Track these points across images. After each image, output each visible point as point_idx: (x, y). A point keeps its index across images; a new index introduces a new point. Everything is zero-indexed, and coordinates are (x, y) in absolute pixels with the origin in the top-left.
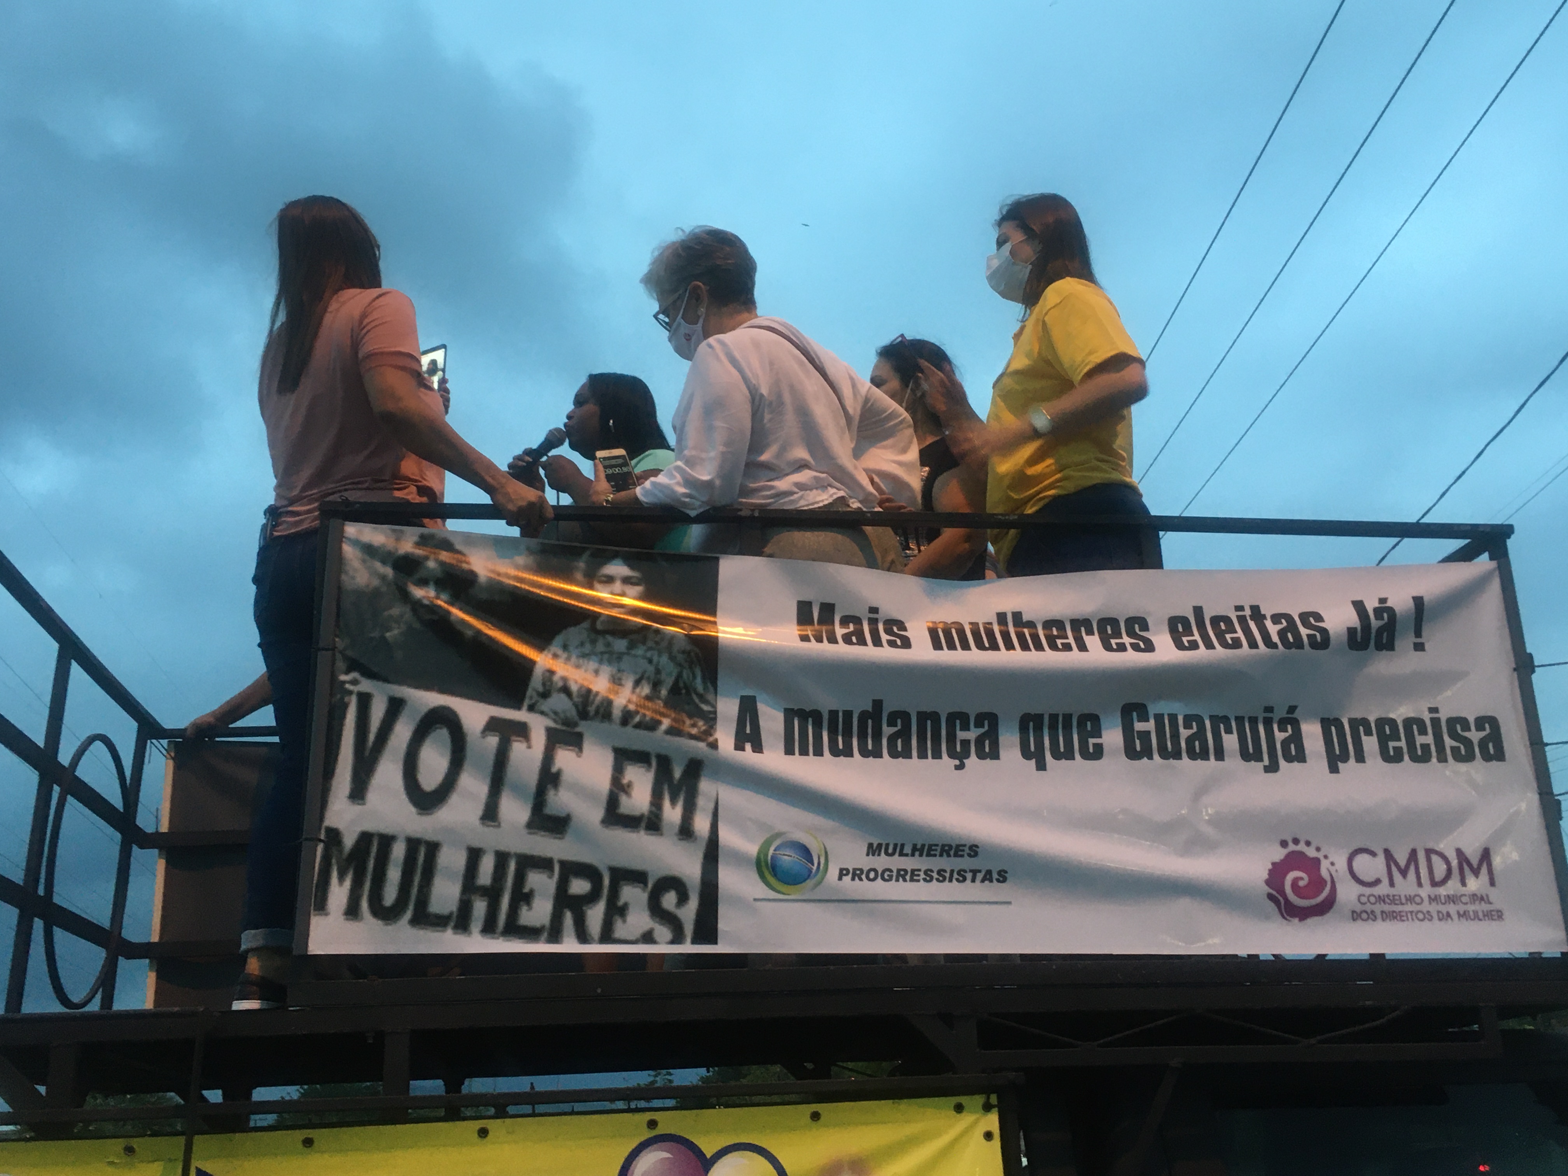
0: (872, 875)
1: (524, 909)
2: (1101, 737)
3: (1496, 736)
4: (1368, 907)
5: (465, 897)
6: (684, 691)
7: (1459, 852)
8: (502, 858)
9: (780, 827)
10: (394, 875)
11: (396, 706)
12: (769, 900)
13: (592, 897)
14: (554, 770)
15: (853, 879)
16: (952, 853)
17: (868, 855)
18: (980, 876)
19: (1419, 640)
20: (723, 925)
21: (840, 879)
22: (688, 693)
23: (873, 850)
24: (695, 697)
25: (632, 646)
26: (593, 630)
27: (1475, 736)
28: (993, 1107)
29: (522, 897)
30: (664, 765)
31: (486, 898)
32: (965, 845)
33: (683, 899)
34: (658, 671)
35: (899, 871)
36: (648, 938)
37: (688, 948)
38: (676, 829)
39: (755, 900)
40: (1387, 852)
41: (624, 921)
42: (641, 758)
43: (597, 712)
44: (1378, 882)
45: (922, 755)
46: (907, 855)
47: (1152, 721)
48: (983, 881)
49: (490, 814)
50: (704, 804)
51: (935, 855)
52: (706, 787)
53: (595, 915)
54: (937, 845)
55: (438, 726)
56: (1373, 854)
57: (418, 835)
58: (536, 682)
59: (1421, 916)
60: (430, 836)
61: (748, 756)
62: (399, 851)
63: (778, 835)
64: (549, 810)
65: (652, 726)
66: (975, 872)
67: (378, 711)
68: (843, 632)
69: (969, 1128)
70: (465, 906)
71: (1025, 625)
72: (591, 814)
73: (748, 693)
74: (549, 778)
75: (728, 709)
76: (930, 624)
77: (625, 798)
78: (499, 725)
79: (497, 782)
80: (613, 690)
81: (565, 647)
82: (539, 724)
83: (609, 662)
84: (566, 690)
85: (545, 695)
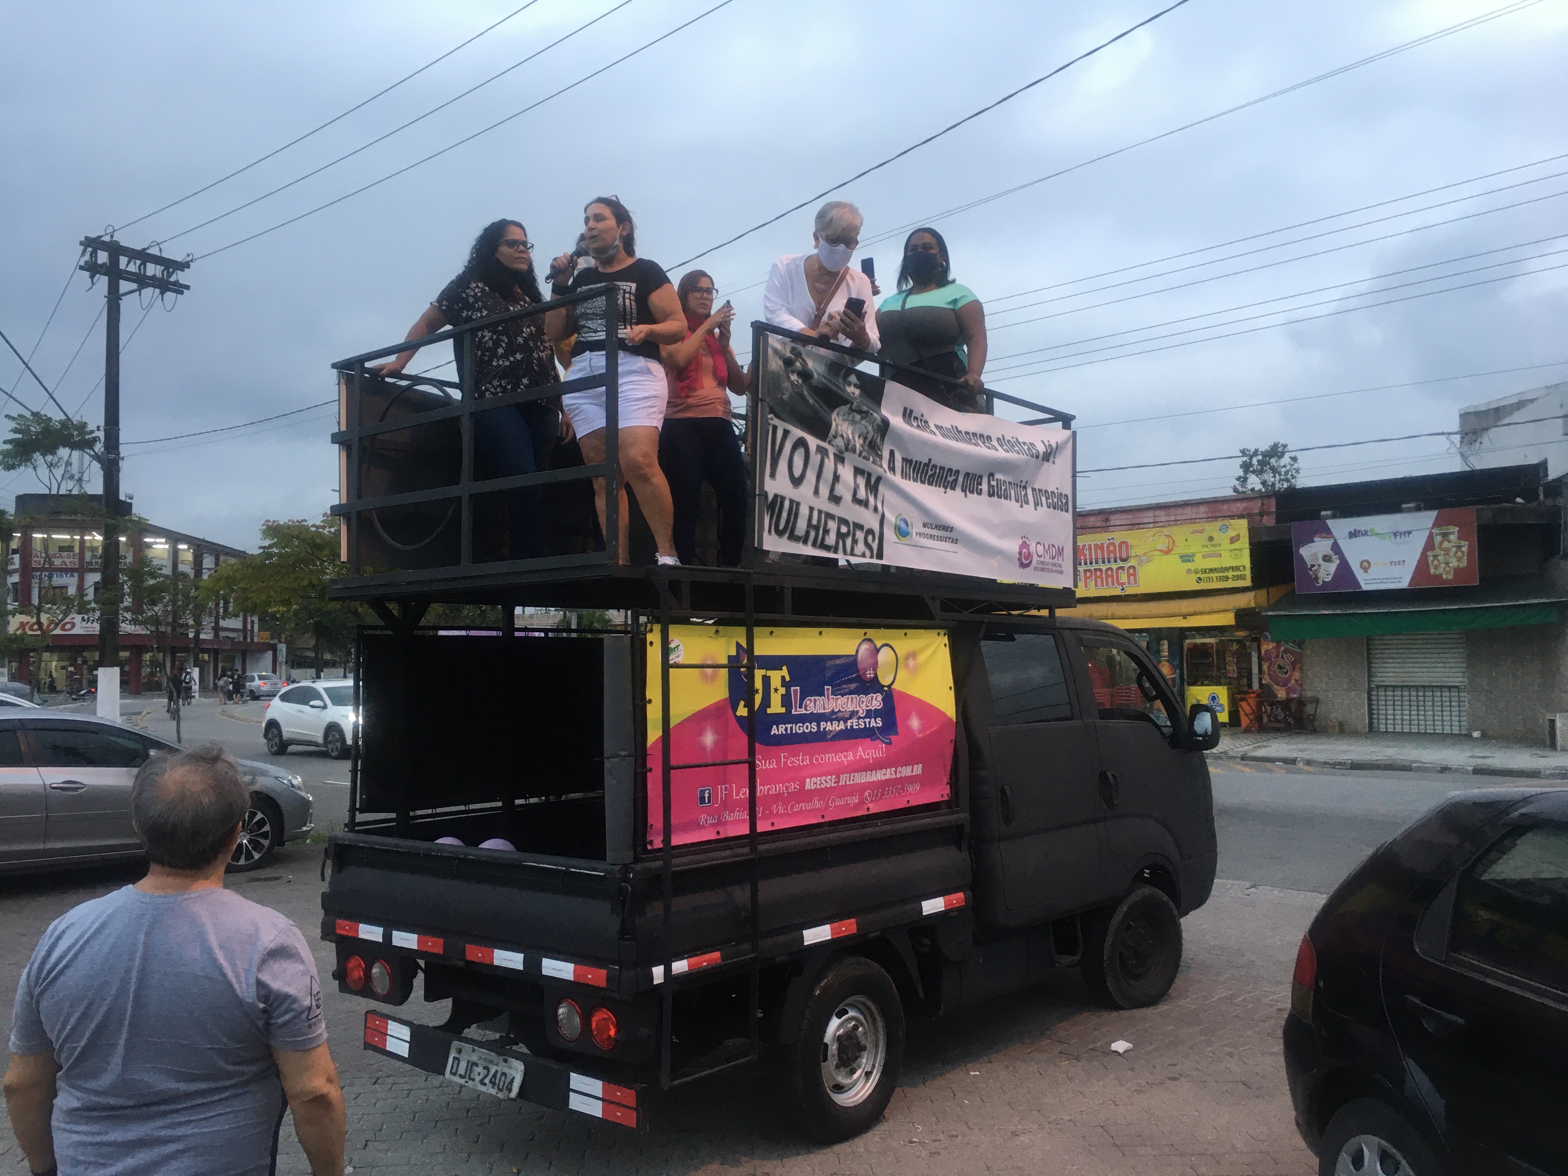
0: (924, 535)
1: (827, 537)
2: (982, 486)
3: (1067, 503)
4: (1038, 566)
5: (807, 529)
6: (874, 443)
7: (1058, 546)
8: (820, 512)
9: (901, 510)
10: (785, 515)
11: (786, 434)
12: (897, 543)
13: (848, 535)
14: (838, 474)
15: (920, 537)
16: (945, 530)
17: (923, 527)
18: (951, 540)
19: (1055, 459)
20: (885, 552)
21: (916, 536)
22: (875, 445)
23: (925, 525)
24: (877, 447)
25: (862, 419)
26: (851, 408)
27: (1064, 501)
28: (947, 634)
29: (826, 531)
30: (869, 477)
31: (814, 530)
32: (949, 527)
33: (874, 539)
34: (867, 433)
35: (930, 535)
36: (864, 555)
37: (875, 561)
38: (873, 507)
39: (894, 542)
40: (1044, 544)
41: (857, 546)
42: (862, 472)
43: (851, 449)
44: (1041, 556)
45: (936, 486)
46: (933, 529)
47: (995, 482)
48: (951, 543)
49: (816, 492)
50: (880, 498)
51: (940, 530)
52: (881, 489)
53: (849, 542)
54: (941, 525)
55: (801, 446)
56: (1041, 545)
57: (794, 499)
58: (832, 431)
59: (1048, 572)
60: (797, 500)
61: (892, 477)
62: (787, 504)
63: (900, 514)
64: (835, 493)
65: (868, 459)
66: (949, 538)
67: (780, 435)
68: (915, 424)
69: (941, 642)
70: (807, 534)
71: (960, 432)
72: (848, 497)
73: (892, 448)
74: (836, 478)
75: (886, 454)
76: (935, 425)
77: (858, 491)
78: (820, 449)
79: (819, 477)
80: (853, 437)
81: (838, 414)
82: (831, 451)
83: (852, 425)
84: (842, 436)
85: (835, 437)
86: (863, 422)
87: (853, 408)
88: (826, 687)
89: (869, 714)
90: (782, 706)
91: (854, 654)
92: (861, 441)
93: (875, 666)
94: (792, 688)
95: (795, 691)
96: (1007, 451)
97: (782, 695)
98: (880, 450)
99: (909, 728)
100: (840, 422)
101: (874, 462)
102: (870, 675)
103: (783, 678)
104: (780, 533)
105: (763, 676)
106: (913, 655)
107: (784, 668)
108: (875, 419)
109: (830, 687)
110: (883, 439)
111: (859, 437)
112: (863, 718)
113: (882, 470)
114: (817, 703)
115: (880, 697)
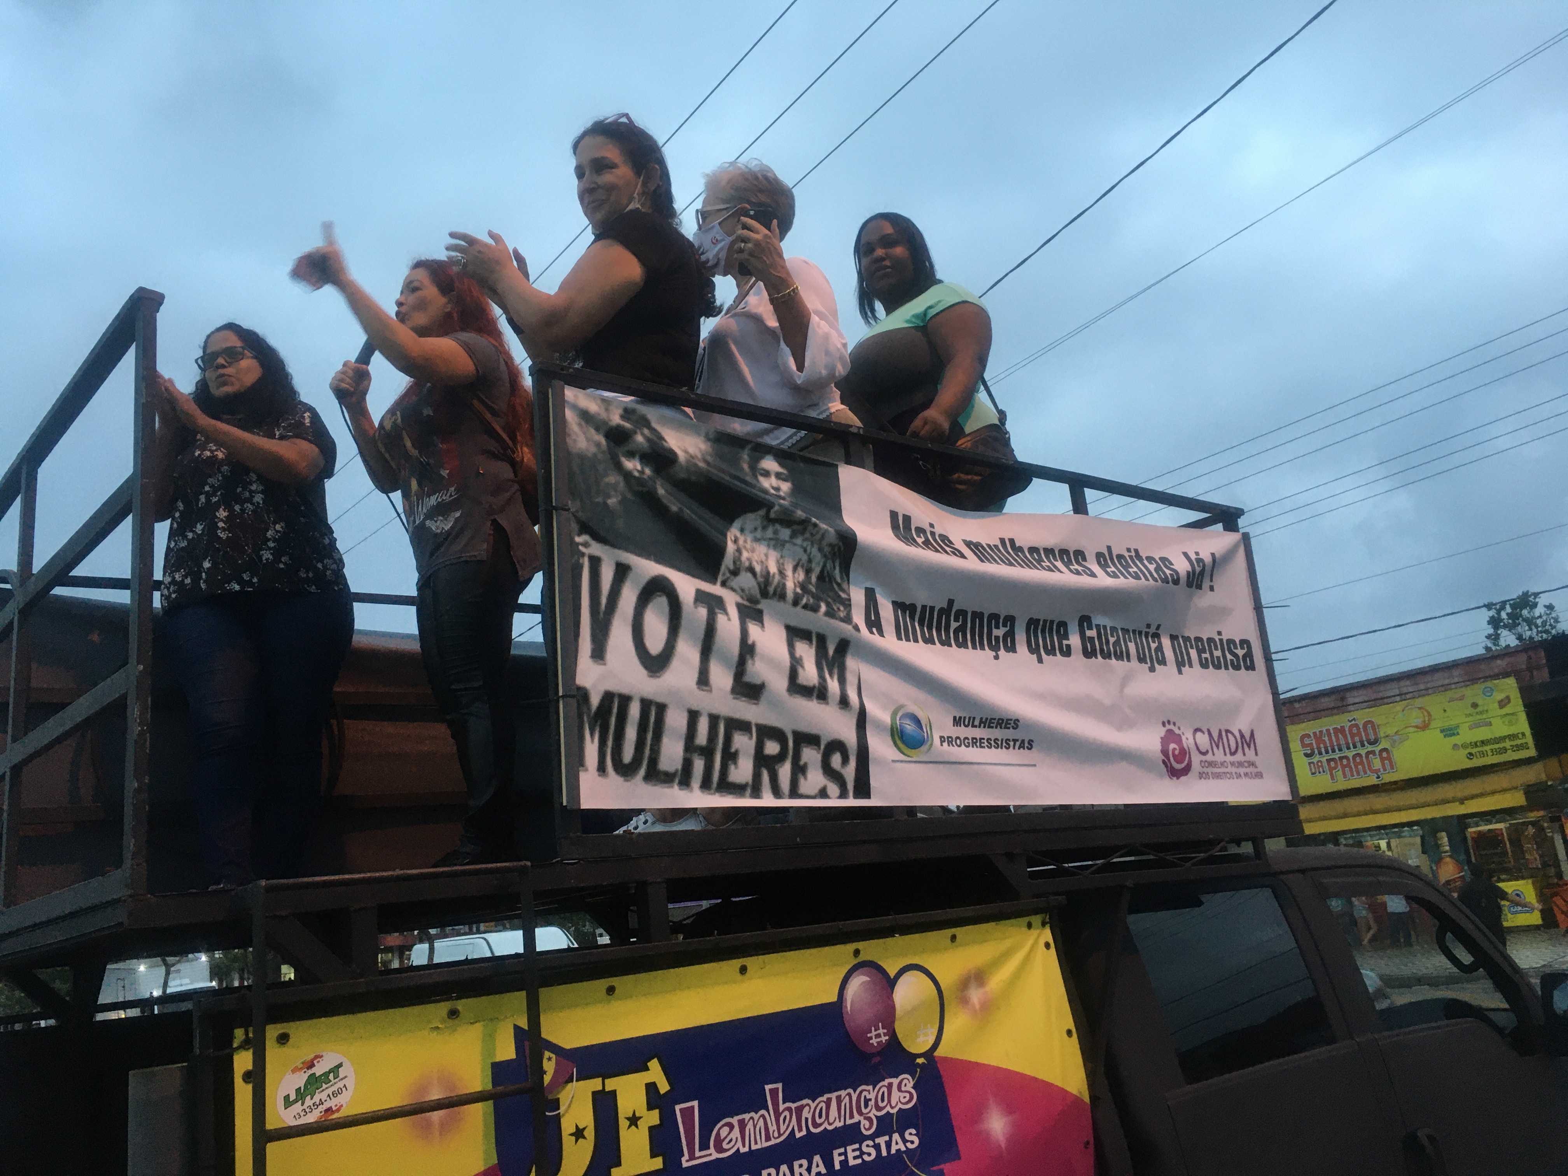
0: (958, 741)
1: (732, 767)
2: (1068, 640)
3: (1249, 655)
4: (1205, 770)
5: (688, 755)
6: (827, 579)
7: (1240, 731)
8: (714, 720)
9: (903, 701)
10: (631, 734)
11: (622, 571)
12: (902, 761)
13: (781, 757)
14: (750, 642)
15: (949, 745)
16: (1003, 725)
17: (954, 726)
18: (1018, 744)
19: (1212, 584)
20: (874, 782)
21: (942, 745)
22: (830, 582)
23: (957, 721)
24: (835, 586)
25: (793, 535)
27: (1241, 652)
28: (1047, 923)
29: (730, 756)
30: (821, 642)
31: (703, 757)
32: (1011, 720)
33: (845, 760)
34: (810, 561)
35: (973, 739)
36: (823, 793)
37: (851, 802)
38: (838, 698)
39: (893, 761)
40: (1209, 730)
41: (806, 778)
42: (804, 635)
43: (775, 591)
44: (1207, 752)
45: (974, 646)
46: (976, 726)
47: (1095, 630)
48: (1019, 749)
49: (703, 680)
50: (851, 679)
51: (992, 727)
52: (851, 663)
53: (785, 771)
54: (995, 719)
55: (658, 593)
56: (1203, 733)
57: (650, 697)
58: (728, 561)
59: (1228, 775)
60: (660, 699)
61: (875, 639)
62: (635, 710)
63: (902, 707)
64: (747, 678)
65: (815, 609)
66: (1015, 741)
67: (607, 575)
68: (920, 540)
69: (1036, 942)
70: (687, 765)
71: (1018, 550)
72: (778, 683)
73: (869, 585)
74: (747, 650)
75: (857, 596)
76: (964, 541)
77: (800, 670)
78: (701, 597)
79: (706, 650)
80: (781, 573)
81: (742, 530)
82: (731, 599)
83: (775, 548)
84: (751, 570)
85: (735, 573)
86: (799, 541)
87: (772, 515)
88: (768, 1087)
89: (885, 1125)
90: (653, 1155)
91: (834, 998)
92: (801, 576)
93: (888, 1016)
94: (678, 1108)
95: (688, 1114)
96: (1115, 576)
97: (651, 1129)
98: (843, 591)
99: (985, 1138)
100: (749, 545)
101: (830, 614)
102: (878, 1037)
103: (651, 1088)
104: (626, 771)
105: (595, 1094)
106: (978, 977)
107: (654, 1064)
108: (823, 536)
109: (780, 1086)
110: (846, 570)
111: (795, 569)
112: (872, 1137)
113: (850, 627)
114: (750, 1126)
115: (908, 1082)
